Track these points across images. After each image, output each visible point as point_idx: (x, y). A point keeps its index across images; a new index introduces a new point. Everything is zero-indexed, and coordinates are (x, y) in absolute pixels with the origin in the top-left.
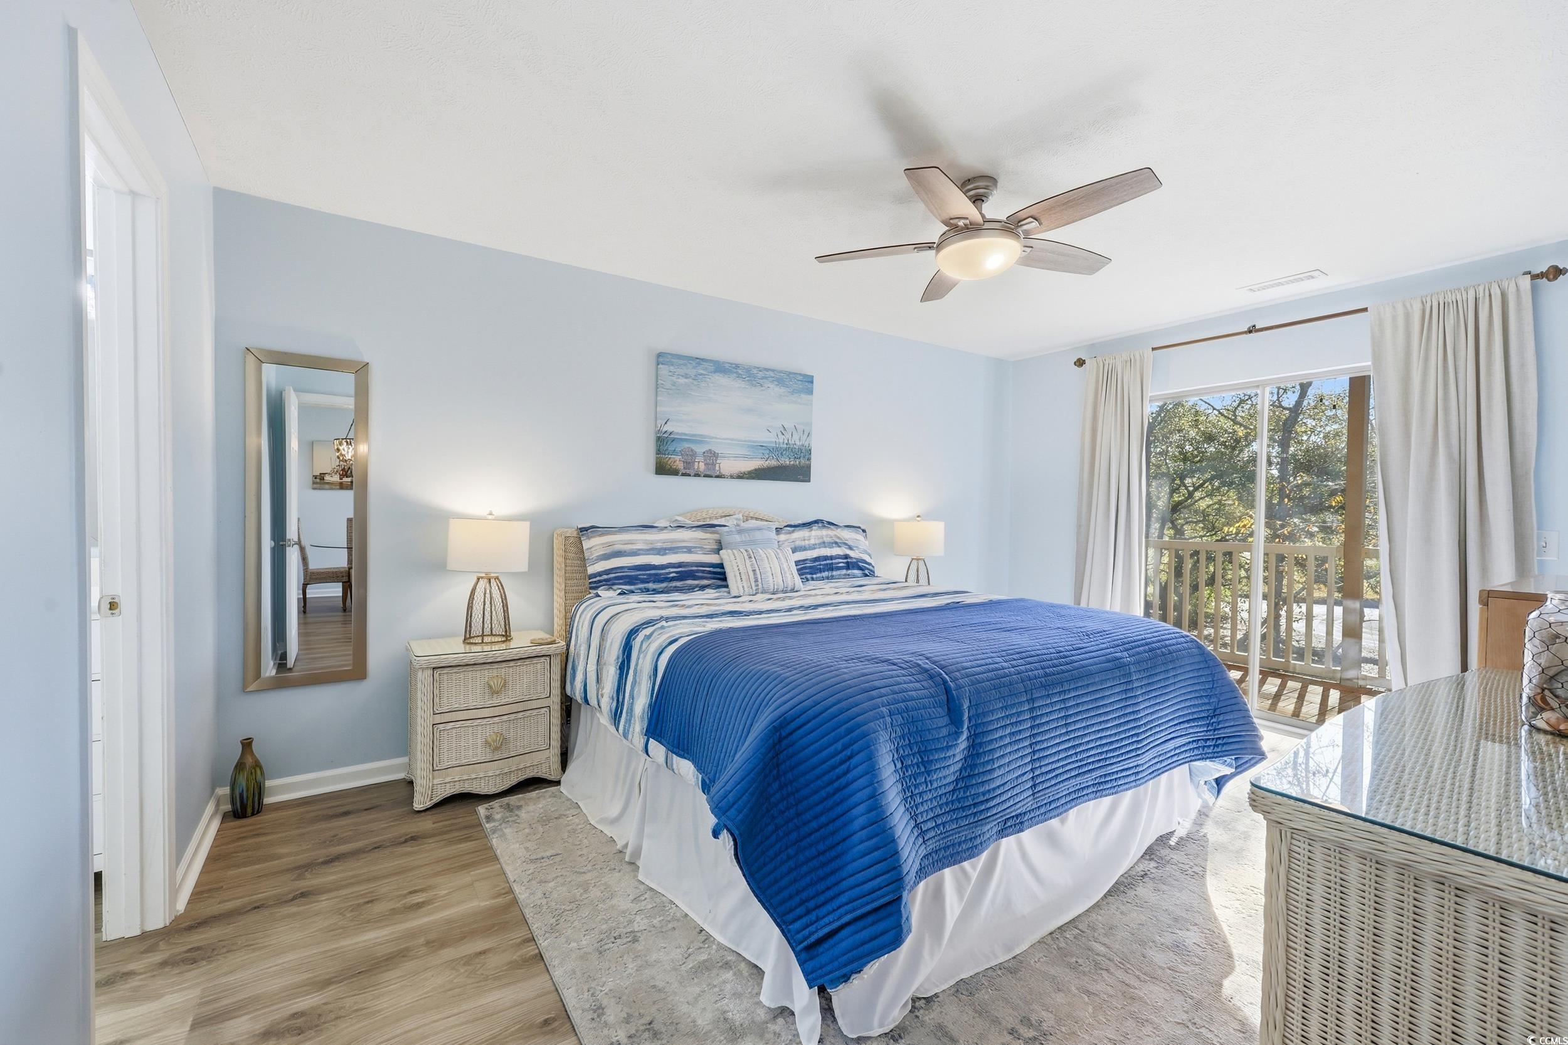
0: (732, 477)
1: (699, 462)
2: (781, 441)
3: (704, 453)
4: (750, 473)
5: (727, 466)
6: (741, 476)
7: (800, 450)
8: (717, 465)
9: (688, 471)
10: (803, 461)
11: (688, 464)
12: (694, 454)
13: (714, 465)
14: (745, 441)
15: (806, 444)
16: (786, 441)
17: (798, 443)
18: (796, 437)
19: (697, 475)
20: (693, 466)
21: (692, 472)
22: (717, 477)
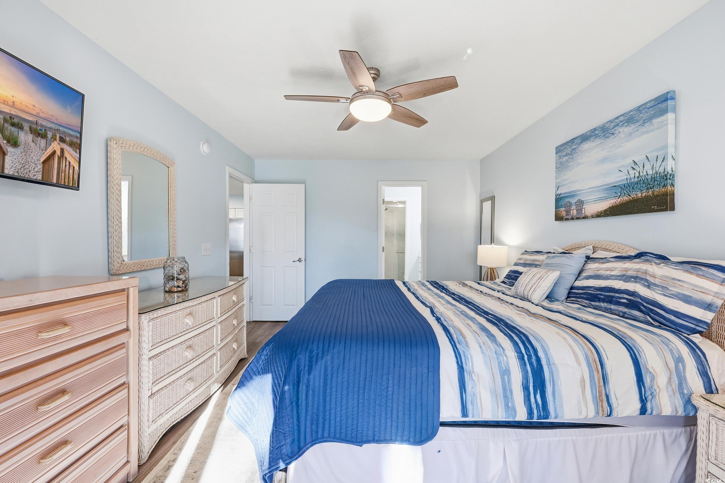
0: (593, 217)
1: (573, 210)
2: (632, 176)
3: (576, 202)
4: (605, 211)
5: (590, 209)
6: (599, 215)
7: (654, 179)
8: (583, 209)
9: (568, 217)
10: (657, 190)
11: (568, 212)
12: (570, 204)
13: (581, 210)
14: (602, 186)
15: (661, 170)
16: (637, 175)
17: (650, 172)
18: (648, 167)
19: (572, 219)
20: (570, 212)
21: (569, 217)
22: (584, 218)
